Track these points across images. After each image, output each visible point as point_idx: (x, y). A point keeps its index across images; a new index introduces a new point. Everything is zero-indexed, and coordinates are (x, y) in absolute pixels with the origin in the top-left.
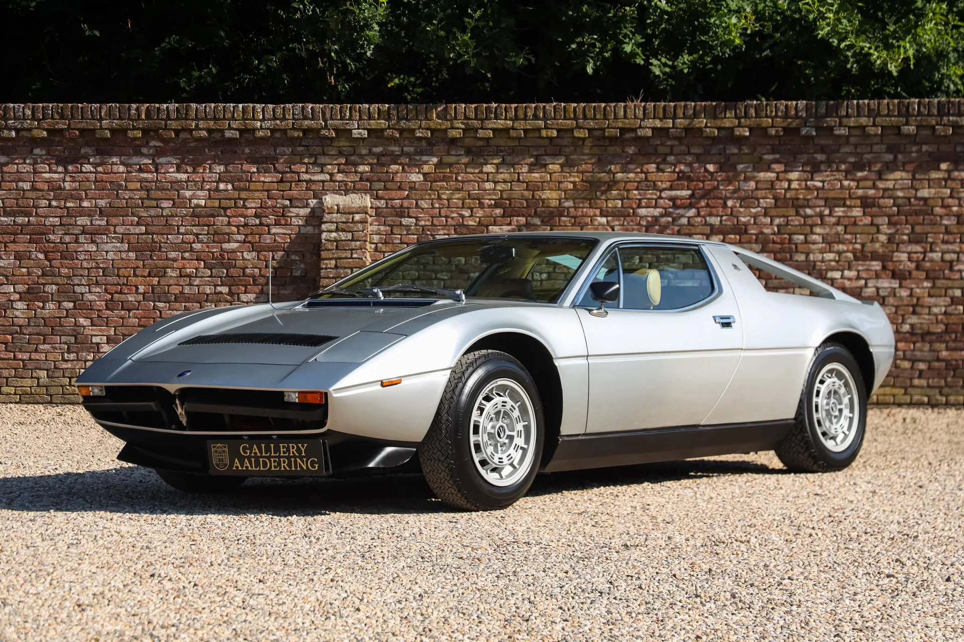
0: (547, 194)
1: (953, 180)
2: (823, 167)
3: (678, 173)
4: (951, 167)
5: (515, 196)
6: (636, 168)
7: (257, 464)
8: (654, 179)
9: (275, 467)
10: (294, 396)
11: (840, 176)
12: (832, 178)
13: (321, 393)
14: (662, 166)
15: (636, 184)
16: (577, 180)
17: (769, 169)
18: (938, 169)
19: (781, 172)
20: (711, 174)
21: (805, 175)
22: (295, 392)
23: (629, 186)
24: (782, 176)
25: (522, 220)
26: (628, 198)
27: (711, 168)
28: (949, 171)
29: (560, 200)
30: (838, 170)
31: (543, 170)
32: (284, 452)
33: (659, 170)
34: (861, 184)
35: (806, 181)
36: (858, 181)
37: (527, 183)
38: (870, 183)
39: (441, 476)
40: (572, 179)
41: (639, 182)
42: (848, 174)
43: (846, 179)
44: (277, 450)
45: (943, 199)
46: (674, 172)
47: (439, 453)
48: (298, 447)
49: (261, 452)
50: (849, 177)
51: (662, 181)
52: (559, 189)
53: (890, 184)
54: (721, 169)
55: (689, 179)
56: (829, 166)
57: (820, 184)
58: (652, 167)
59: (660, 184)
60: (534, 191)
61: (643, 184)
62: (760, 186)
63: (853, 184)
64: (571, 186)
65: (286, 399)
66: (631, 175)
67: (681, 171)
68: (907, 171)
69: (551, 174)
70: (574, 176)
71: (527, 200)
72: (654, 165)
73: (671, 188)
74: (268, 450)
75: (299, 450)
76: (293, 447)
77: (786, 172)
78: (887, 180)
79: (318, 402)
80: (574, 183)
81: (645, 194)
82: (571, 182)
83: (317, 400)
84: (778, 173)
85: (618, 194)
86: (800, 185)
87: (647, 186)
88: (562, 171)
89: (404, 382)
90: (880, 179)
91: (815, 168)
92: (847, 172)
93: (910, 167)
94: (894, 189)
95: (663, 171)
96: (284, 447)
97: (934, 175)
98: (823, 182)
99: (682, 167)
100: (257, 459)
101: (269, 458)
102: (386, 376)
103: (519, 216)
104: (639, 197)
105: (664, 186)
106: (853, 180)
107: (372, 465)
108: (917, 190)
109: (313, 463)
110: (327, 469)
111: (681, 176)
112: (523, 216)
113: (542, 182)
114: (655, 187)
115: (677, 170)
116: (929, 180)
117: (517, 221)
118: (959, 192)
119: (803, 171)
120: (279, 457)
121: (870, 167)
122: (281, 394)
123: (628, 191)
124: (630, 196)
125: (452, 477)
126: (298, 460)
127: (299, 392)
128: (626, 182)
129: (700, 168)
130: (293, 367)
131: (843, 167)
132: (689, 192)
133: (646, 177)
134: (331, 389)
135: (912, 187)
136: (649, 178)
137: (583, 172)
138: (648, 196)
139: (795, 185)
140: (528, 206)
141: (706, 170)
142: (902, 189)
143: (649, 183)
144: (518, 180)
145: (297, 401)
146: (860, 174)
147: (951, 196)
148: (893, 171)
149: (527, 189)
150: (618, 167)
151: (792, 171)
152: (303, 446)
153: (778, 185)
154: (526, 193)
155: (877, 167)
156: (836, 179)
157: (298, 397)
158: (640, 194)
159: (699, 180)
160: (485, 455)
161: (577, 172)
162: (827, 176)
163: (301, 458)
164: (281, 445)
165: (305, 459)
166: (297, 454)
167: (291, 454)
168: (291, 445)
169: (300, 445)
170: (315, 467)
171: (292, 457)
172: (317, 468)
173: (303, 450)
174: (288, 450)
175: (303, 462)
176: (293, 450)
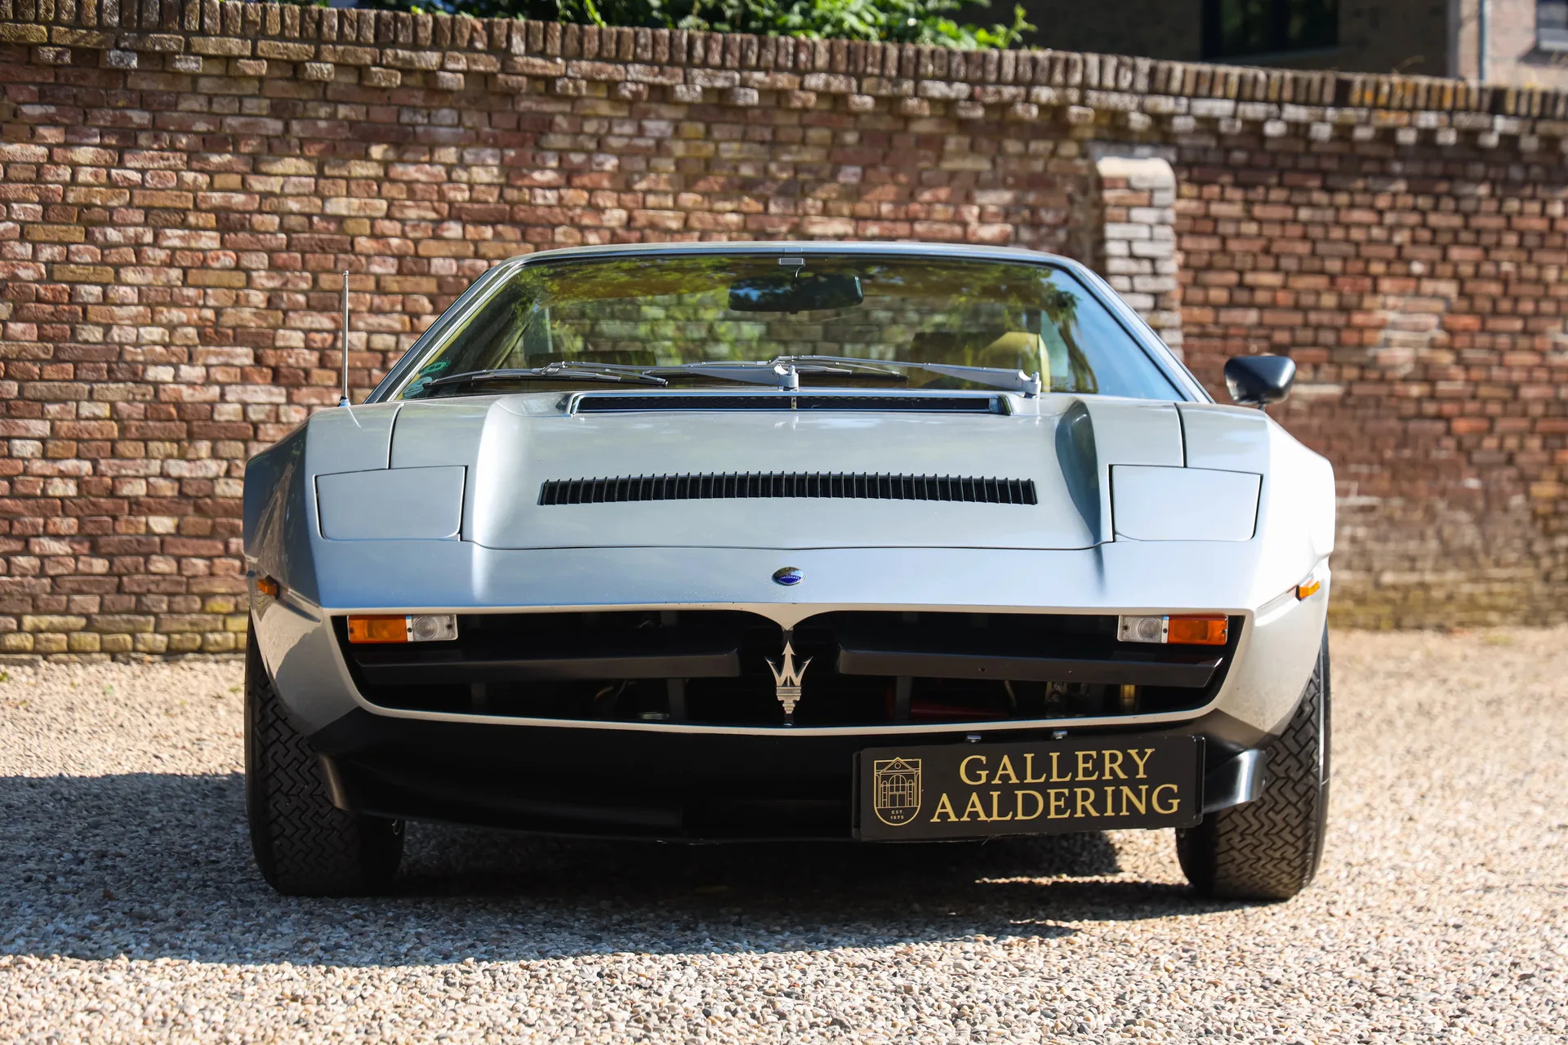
7: (1007, 805)
9: (1058, 810)
13: (1221, 617)
32: (1086, 772)
44: (1068, 765)
48: (1128, 758)
49: (1021, 774)
74: (1042, 766)
75: (1129, 766)
76: (1113, 758)
96: (1086, 759)
100: (1007, 791)
101: (1043, 789)
109: (1164, 798)
110: (1198, 810)
120: (1072, 785)
126: (1126, 790)
127: (1172, 617)
145: (1166, 639)
152: (1141, 755)
157: (1169, 631)
163: (1134, 785)
164: (1080, 754)
165: (1144, 788)
166: (1122, 776)
167: (1107, 776)
168: (1107, 753)
169: (1133, 752)
170: (1170, 806)
171: (1108, 783)
172: (1175, 809)
173: (1141, 764)
174: (1099, 764)
175: (1138, 795)
176: (1113, 766)
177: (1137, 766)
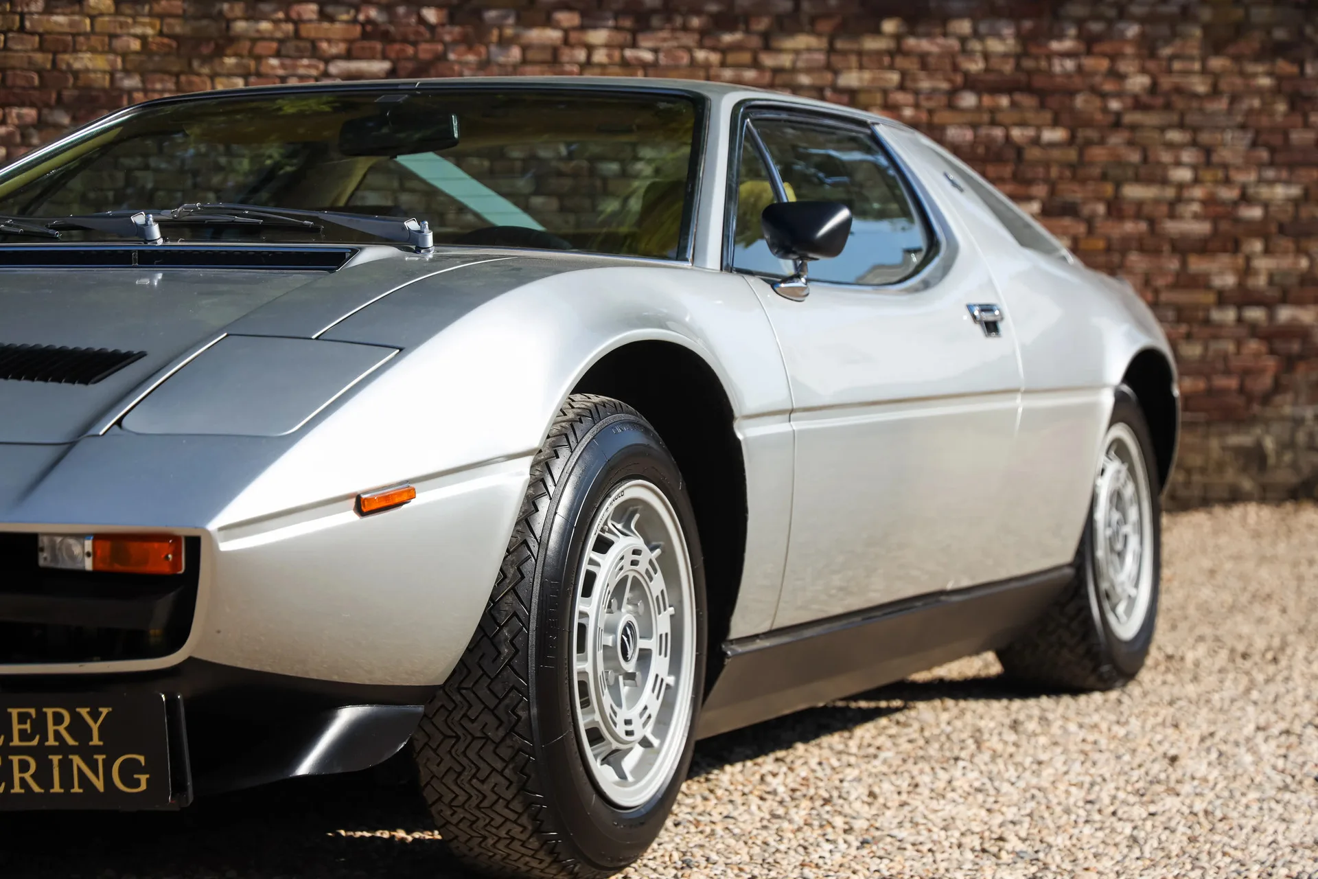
0: (84, 61)
1: (906, 54)
2: (656, 21)
3: (363, 25)
4: (903, 29)
5: (13, 62)
6: (276, 11)
8: (313, 34)
10: (77, 550)
11: (689, 40)
12: (675, 44)
13: (176, 539)
14: (330, 9)
15: (274, 45)
16: (149, 31)
17: (548, 22)
18: (877, 31)
19: (574, 29)
20: (432, 28)
21: (620, 37)
22: (80, 537)
23: (261, 48)
24: (574, 36)
25: (30, 113)
26: (259, 74)
27: (431, 15)
28: (898, 37)
29: (112, 74)
30: (685, 28)
31: (77, 8)
32: (23, 735)
33: (324, 16)
34: (731, 58)
35: (622, 47)
36: (724, 51)
37: (40, 35)
38: (746, 57)
39: (486, 788)
40: (138, 30)
41: (281, 41)
42: (705, 37)
43: (701, 46)
45: (885, 92)
46: (354, 21)
47: (488, 718)
48: (77, 719)
50: (708, 42)
51: (329, 41)
52: (112, 50)
53: (786, 60)
54: (452, 19)
55: (386, 37)
56: (669, 19)
57: (648, 56)
58: (310, 11)
59: (324, 45)
60: (55, 53)
61: (290, 47)
62: (531, 55)
63: (714, 58)
64: (136, 45)
65: (44, 559)
66: (265, 26)
67: (369, 21)
68: (818, 35)
69: (93, 18)
70: (144, 25)
71: (40, 72)
72: (313, 7)
73: (349, 56)
75: (80, 728)
76: (58, 719)
77: (583, 28)
78: (780, 51)
79: (166, 569)
80: (143, 38)
81: (295, 67)
82: (136, 36)
83: (162, 561)
84: (566, 31)
85: (237, 65)
86: (610, 56)
87: (298, 49)
88: (118, 12)
89: (424, 497)
90: (767, 48)
91: (642, 23)
92: (703, 33)
93: (825, 26)
94: (794, 70)
95: (332, 19)
96: (23, 718)
97: (871, 44)
98: (655, 51)
99: (373, 13)
102: (368, 480)
103: (22, 104)
104: (281, 72)
105: (334, 50)
106: (714, 49)
107: (305, 768)
108: (836, 72)
109: (128, 772)
110: (179, 788)
111: (371, 32)
112: (32, 105)
113: (74, 35)
114: (315, 53)
115: (361, 17)
116: (860, 53)
117: (19, 116)
118: (915, 80)
119: (617, 28)
120: (6, 751)
121: (747, 23)
122: (29, 542)
123: (259, 58)
124: (263, 69)
125: (522, 788)
126: (77, 760)
127: (98, 537)
128: (254, 41)
129: (407, 15)
130: (48, 454)
131: (695, 22)
132: (386, 65)
133: (297, 31)
134: (213, 526)
135: (829, 67)
136: (304, 33)
137: (161, 17)
138: (301, 71)
139: (600, 56)
140: (43, 85)
141: (422, 21)
142: (809, 71)
143: (302, 44)
144: (22, 29)
145: (88, 564)
146: (728, 38)
147: (902, 87)
148: (792, 32)
149: (41, 48)
150: (239, 9)
151: (595, 27)
152: (95, 715)
153: (566, 55)
154: (39, 57)
155: (762, 24)
156: (679, 47)
157: (93, 554)
158: (283, 66)
159: (405, 40)
160: (597, 717)
161: (151, 15)
162: (665, 40)
163: (87, 754)
164: (14, 712)
165: (100, 758)
166: (71, 741)
167: (51, 742)
168: (49, 712)
169: (84, 712)
170: (137, 783)
171: (54, 750)
172: (143, 787)
173: (95, 728)
174: (39, 726)
175: (94, 767)
176: (58, 729)
177: (90, 730)
